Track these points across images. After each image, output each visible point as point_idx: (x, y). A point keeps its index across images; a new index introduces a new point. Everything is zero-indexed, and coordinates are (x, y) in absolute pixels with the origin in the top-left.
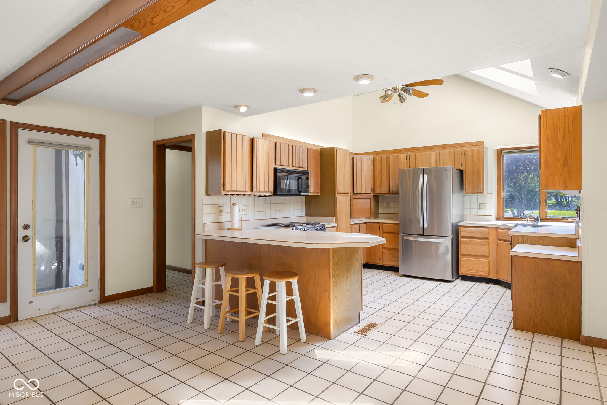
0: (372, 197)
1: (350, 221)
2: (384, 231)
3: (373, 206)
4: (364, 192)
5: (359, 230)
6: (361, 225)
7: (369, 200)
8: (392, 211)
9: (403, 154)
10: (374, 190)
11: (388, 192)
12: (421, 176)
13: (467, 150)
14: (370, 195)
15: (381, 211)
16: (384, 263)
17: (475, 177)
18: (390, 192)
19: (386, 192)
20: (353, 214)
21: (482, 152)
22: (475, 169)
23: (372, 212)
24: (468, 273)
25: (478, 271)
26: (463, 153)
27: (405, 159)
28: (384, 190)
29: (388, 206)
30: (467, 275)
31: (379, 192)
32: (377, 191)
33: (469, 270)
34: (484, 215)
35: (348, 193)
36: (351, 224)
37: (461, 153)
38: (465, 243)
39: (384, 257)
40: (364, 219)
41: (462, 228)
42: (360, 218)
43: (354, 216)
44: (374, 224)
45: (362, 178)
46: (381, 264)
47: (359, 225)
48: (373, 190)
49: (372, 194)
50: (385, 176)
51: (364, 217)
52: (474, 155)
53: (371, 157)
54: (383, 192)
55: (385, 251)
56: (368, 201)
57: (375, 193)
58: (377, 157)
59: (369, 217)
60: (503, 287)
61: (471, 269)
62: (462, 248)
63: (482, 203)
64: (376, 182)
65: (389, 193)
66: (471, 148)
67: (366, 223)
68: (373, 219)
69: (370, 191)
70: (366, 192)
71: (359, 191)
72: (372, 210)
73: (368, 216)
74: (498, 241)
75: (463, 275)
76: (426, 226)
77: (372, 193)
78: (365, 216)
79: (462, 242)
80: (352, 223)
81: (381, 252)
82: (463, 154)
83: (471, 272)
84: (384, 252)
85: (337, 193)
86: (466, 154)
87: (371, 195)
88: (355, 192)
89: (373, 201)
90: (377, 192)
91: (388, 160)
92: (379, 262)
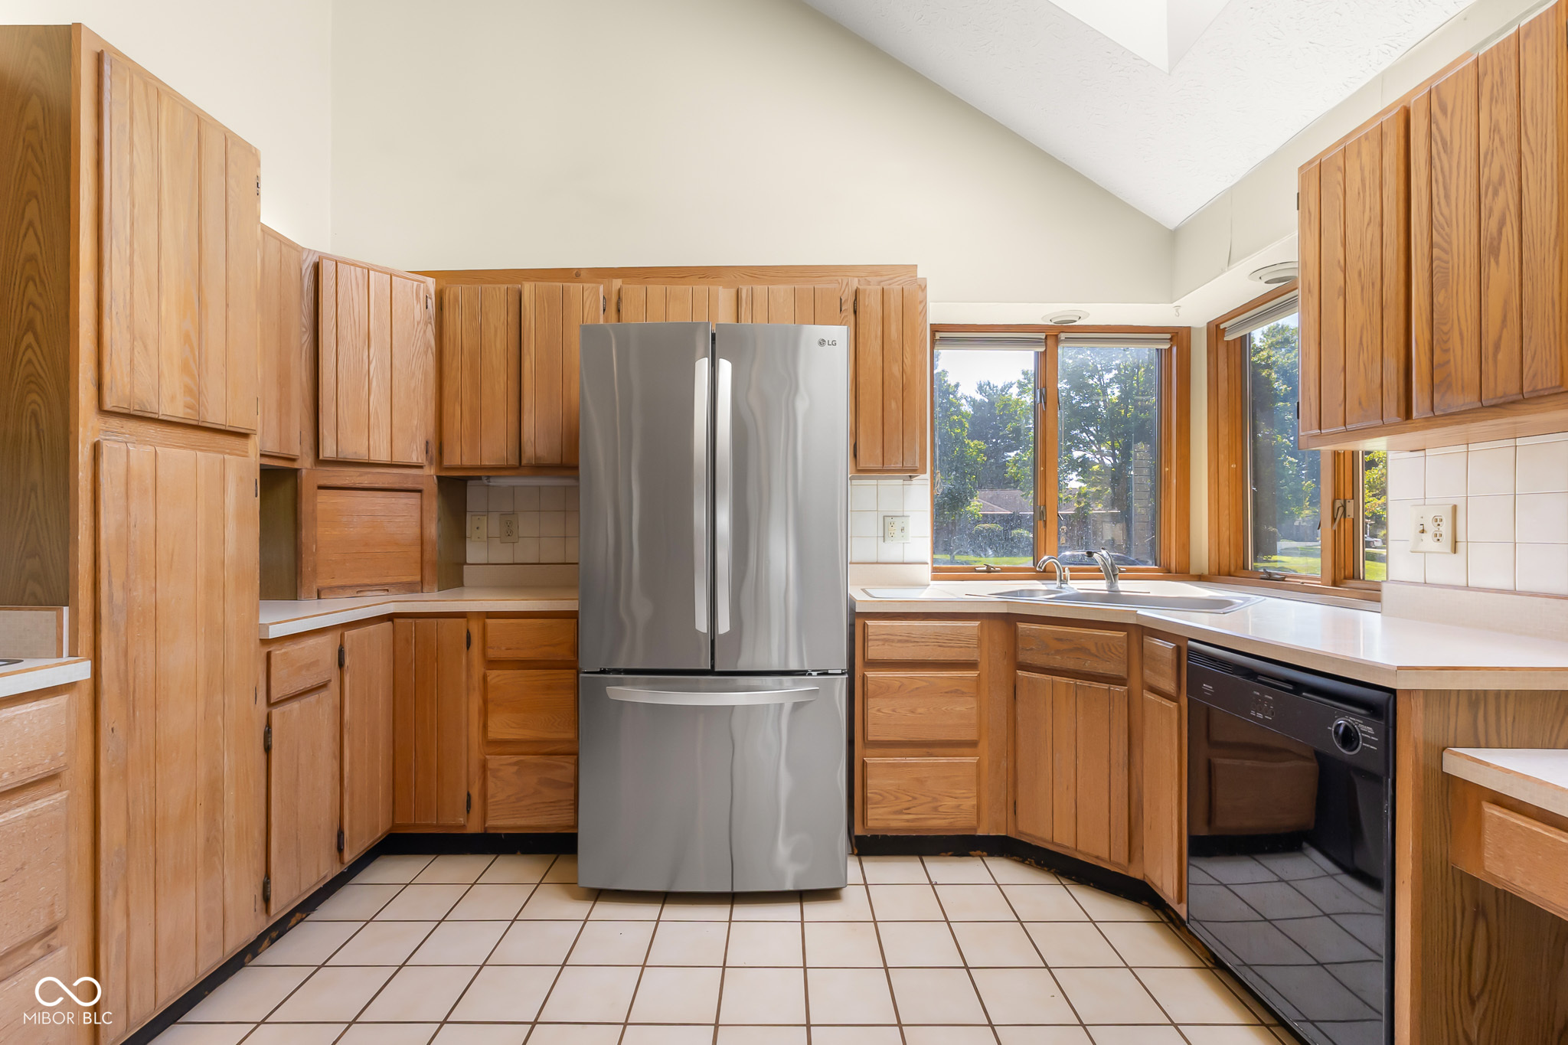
0: (431, 487)
1: (263, 620)
2: (492, 654)
3: (433, 530)
4: (383, 456)
5: (341, 664)
6: (349, 634)
7: (413, 500)
8: (527, 551)
9: (586, 285)
10: (438, 447)
11: (513, 462)
12: (703, 366)
13: (865, 290)
14: (419, 476)
15: (475, 552)
16: (489, 823)
17: (893, 405)
18: (524, 462)
19: (503, 463)
20: (314, 571)
21: (921, 302)
22: (896, 370)
23: (427, 556)
24: (894, 824)
25: (935, 809)
26: (847, 300)
27: (597, 308)
28: (494, 449)
29: (509, 533)
30: (889, 834)
31: (466, 462)
32: (458, 456)
33: (900, 812)
34: (901, 560)
35: (245, 435)
36: (265, 642)
37: (841, 299)
38: (885, 690)
39: (490, 792)
40: (382, 597)
41: (869, 623)
42: (360, 589)
43: (322, 582)
44: (434, 621)
45: (374, 384)
46: (474, 827)
47: (342, 636)
48: (433, 450)
49: (430, 471)
50: (498, 384)
51: (386, 588)
52: (893, 314)
53: (428, 291)
54: (486, 463)
55: (494, 762)
56: (406, 503)
57: (446, 463)
58: (454, 290)
59: (410, 584)
60: (1030, 865)
61: (906, 805)
62: (872, 712)
63: (892, 517)
64: (453, 410)
65: (519, 466)
66: (879, 285)
67: (390, 617)
68: (435, 595)
69: (416, 456)
70: (398, 458)
71: (354, 447)
72: (428, 548)
73: (405, 579)
74: (1020, 673)
75: (872, 836)
76: (724, 626)
77: (431, 463)
78: (389, 580)
79: (870, 687)
80: (274, 632)
81: (475, 768)
82: (848, 306)
83: (908, 821)
84: (490, 765)
85: (102, 411)
86: (861, 309)
87: (422, 476)
88: (328, 451)
89: (433, 504)
90: (457, 462)
91: (514, 309)
92: (462, 820)
